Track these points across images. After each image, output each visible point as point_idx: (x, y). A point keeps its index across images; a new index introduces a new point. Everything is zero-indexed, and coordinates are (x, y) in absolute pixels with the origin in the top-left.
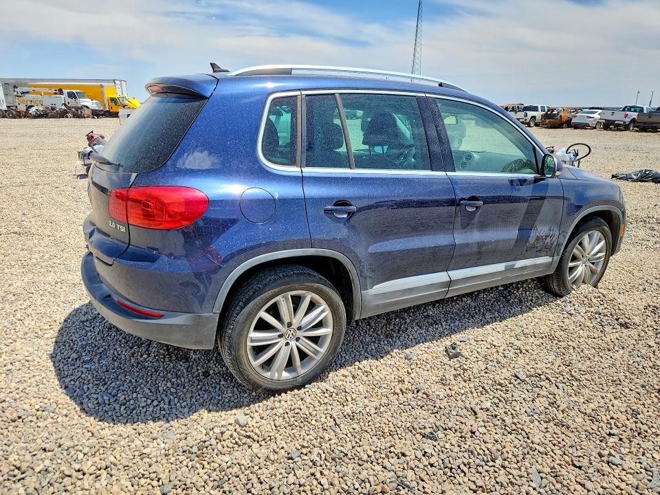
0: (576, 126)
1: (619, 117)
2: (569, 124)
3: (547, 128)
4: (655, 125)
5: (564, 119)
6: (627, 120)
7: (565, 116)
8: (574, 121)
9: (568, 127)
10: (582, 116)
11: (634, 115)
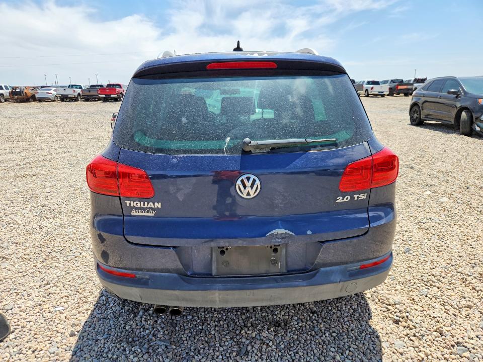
0: (41, 100)
1: (70, 92)
2: (33, 98)
3: (17, 102)
4: (94, 96)
5: (29, 95)
6: (76, 94)
7: (29, 92)
8: (37, 96)
9: (34, 101)
10: (42, 93)
11: (79, 91)
